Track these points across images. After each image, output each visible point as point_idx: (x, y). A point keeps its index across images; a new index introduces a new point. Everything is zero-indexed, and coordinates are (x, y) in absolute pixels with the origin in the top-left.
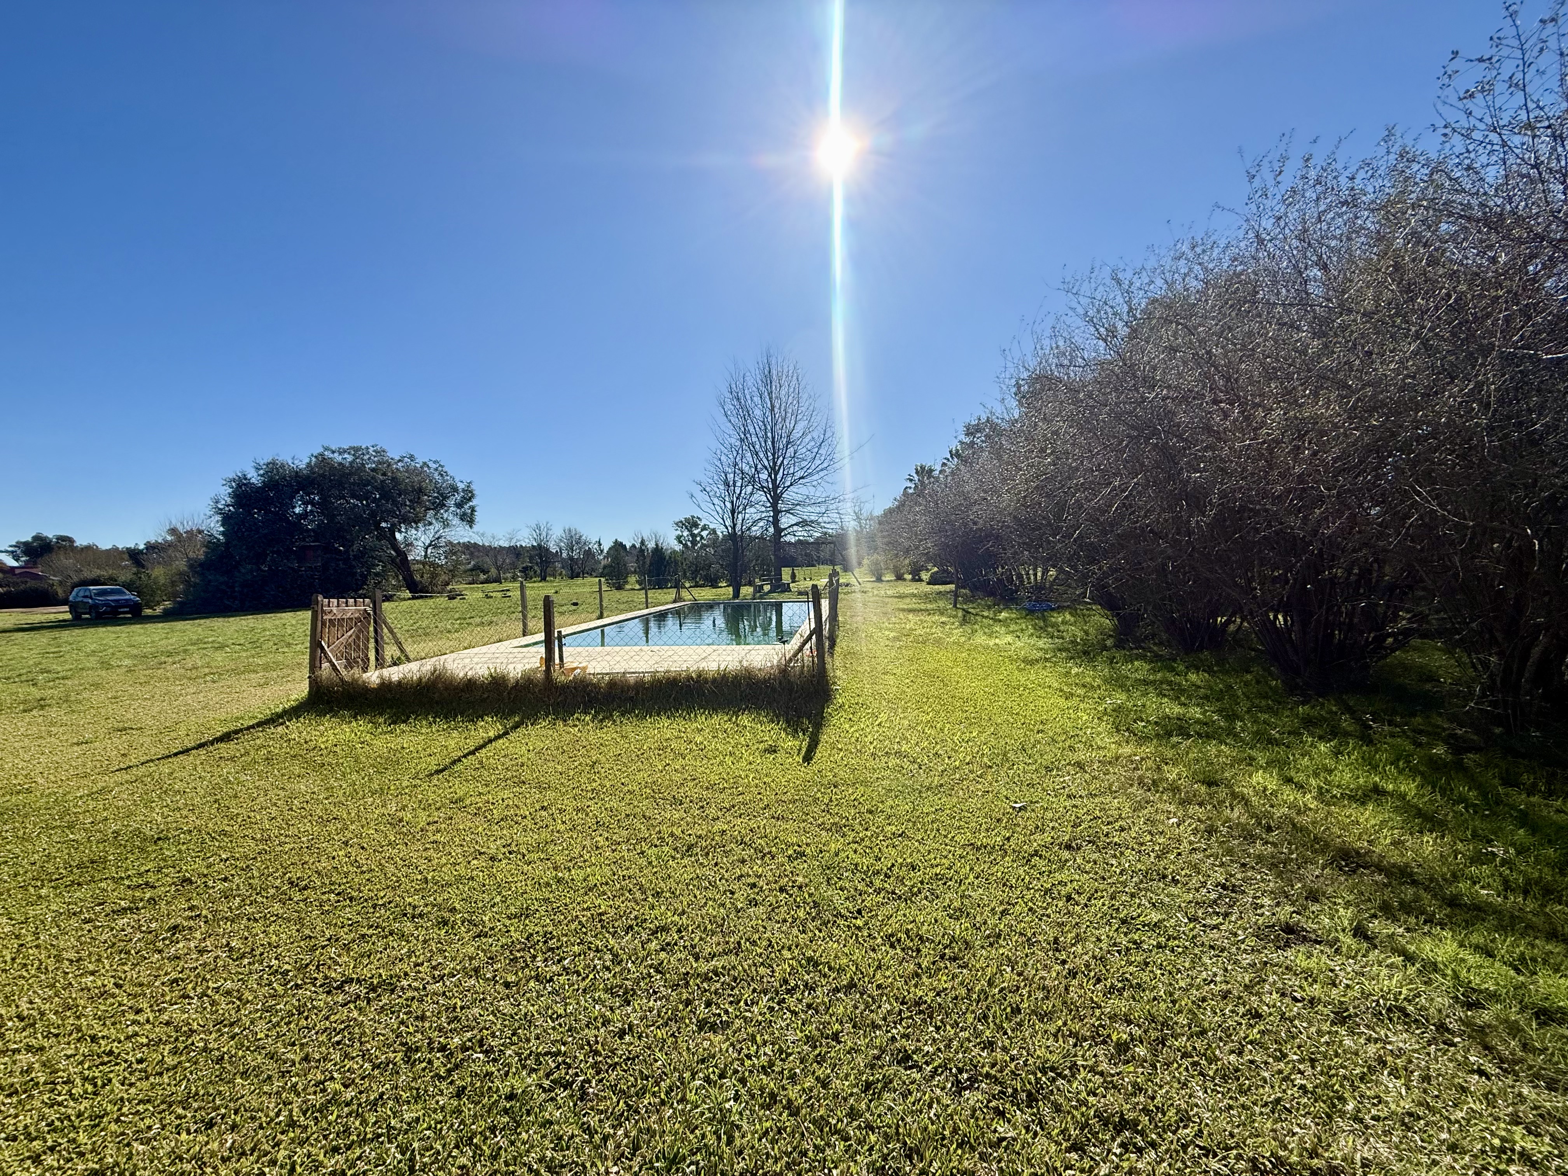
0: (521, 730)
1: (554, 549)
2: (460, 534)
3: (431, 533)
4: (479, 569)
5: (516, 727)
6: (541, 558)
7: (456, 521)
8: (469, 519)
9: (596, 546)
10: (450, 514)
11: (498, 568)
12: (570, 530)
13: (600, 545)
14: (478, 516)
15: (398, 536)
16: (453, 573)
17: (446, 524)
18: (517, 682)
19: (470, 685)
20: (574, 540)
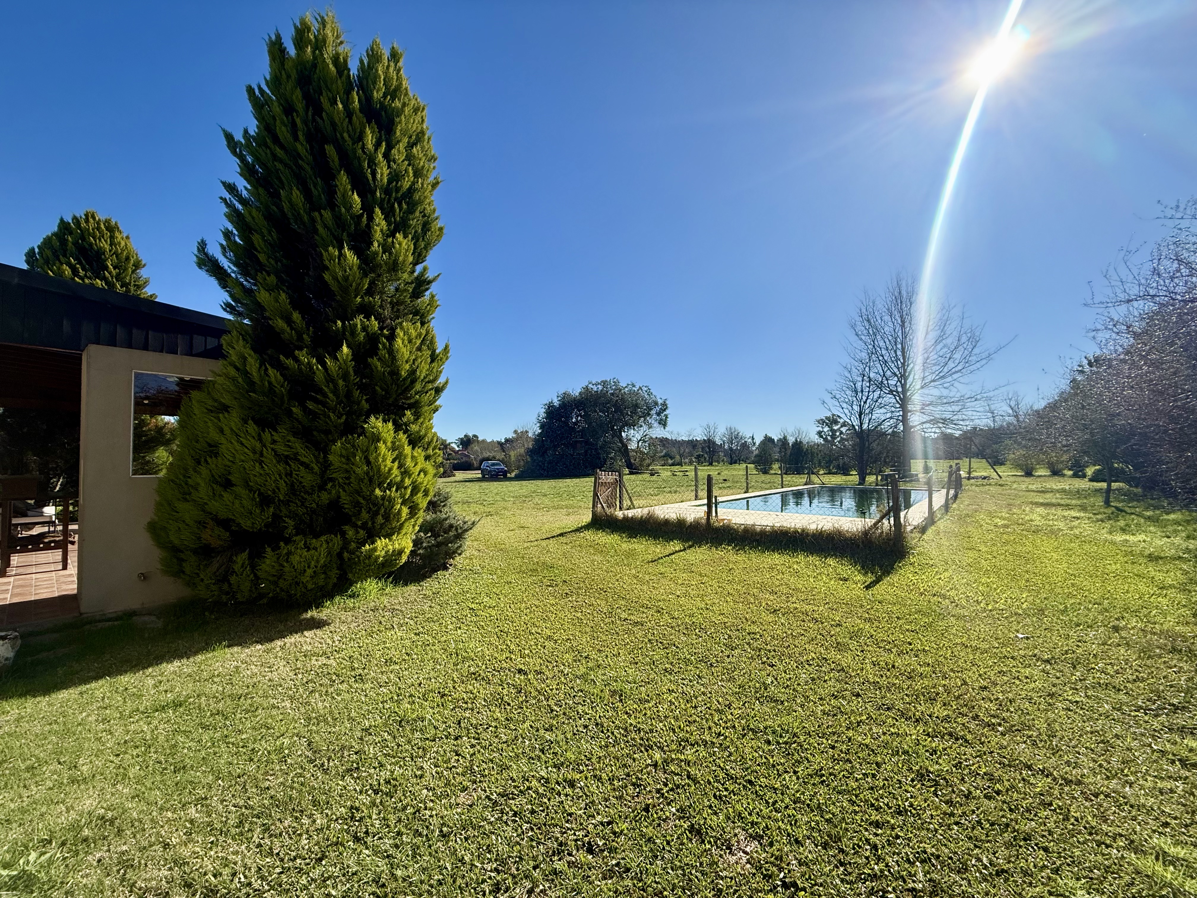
0: (693, 549)
1: (718, 442)
2: (658, 432)
3: (641, 432)
4: (668, 456)
5: (690, 547)
6: (709, 448)
7: (656, 425)
8: (663, 423)
9: (750, 440)
10: (653, 420)
11: (681, 456)
12: (731, 429)
13: (753, 439)
14: (669, 420)
15: (623, 434)
16: (653, 459)
17: (650, 427)
18: (691, 523)
19: (667, 522)
20: (734, 436)
